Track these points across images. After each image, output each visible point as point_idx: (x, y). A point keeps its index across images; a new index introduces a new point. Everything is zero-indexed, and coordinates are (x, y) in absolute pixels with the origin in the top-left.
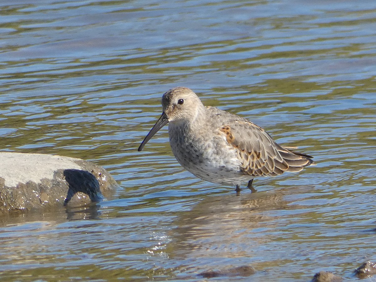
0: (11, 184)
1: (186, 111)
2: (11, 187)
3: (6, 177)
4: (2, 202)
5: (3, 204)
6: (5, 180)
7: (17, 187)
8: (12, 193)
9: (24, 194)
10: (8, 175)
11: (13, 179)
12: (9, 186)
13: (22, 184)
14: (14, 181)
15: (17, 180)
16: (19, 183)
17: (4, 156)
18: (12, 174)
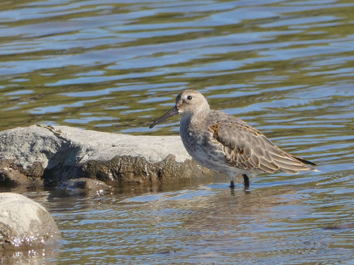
0: (181, 160)
1: (193, 106)
2: (180, 162)
3: (176, 154)
4: (173, 173)
5: (174, 175)
6: (176, 157)
7: (185, 163)
8: (181, 166)
9: (190, 168)
10: (178, 153)
11: (182, 156)
12: (179, 162)
13: (189, 160)
14: (182, 157)
15: (185, 157)
16: (187, 159)
17: (175, 139)
18: (181, 152)
